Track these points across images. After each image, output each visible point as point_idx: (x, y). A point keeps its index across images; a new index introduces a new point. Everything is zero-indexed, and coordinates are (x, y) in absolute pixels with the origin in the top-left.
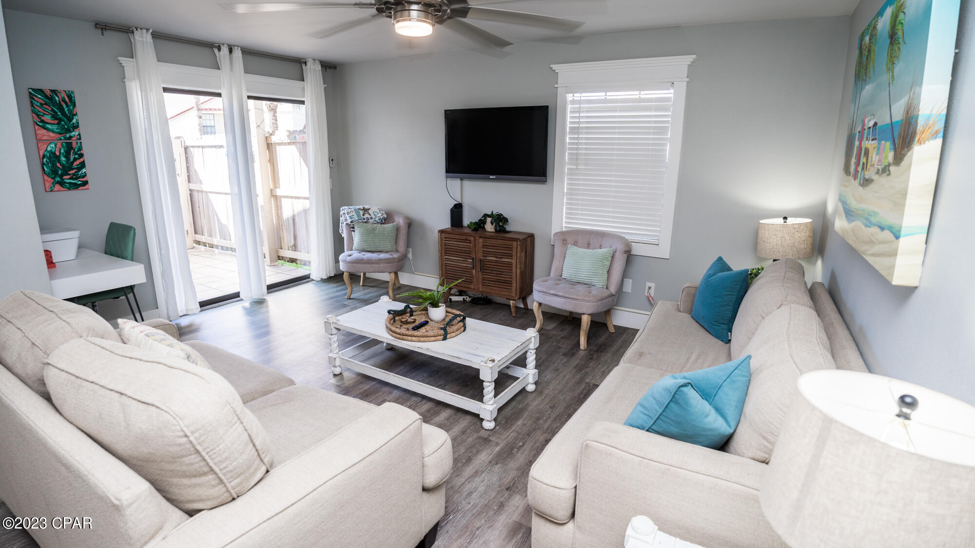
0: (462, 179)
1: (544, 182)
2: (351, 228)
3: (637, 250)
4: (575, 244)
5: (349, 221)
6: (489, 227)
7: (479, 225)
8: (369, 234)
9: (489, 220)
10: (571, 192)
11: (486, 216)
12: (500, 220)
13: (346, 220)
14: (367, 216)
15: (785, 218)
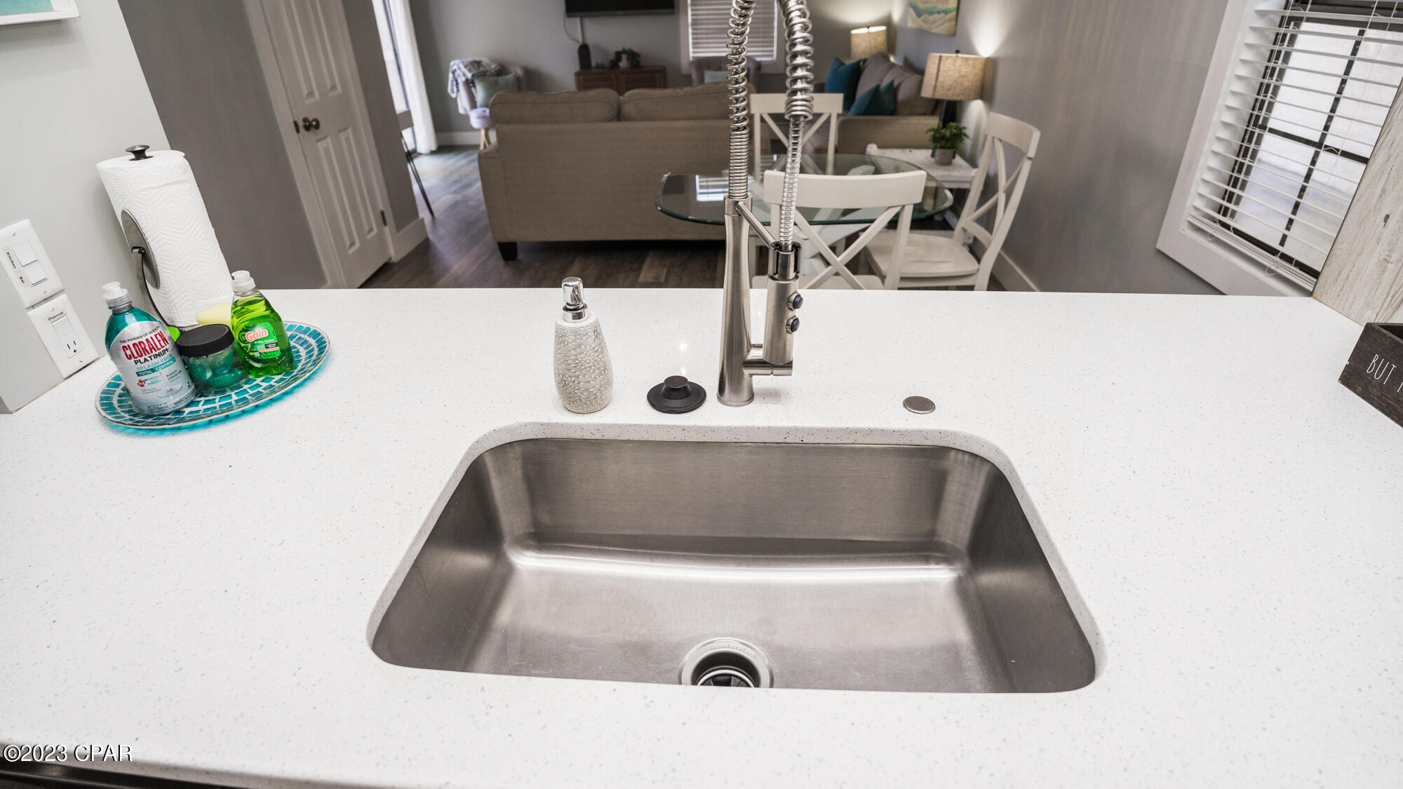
0: (581, 18)
1: (673, 13)
2: (469, 84)
3: (764, 71)
4: (709, 68)
5: (469, 75)
6: (624, 63)
7: (615, 63)
8: (491, 88)
9: (624, 57)
10: (695, 22)
11: (618, 55)
12: (633, 56)
13: (464, 75)
14: (482, 69)
15: (868, 27)
